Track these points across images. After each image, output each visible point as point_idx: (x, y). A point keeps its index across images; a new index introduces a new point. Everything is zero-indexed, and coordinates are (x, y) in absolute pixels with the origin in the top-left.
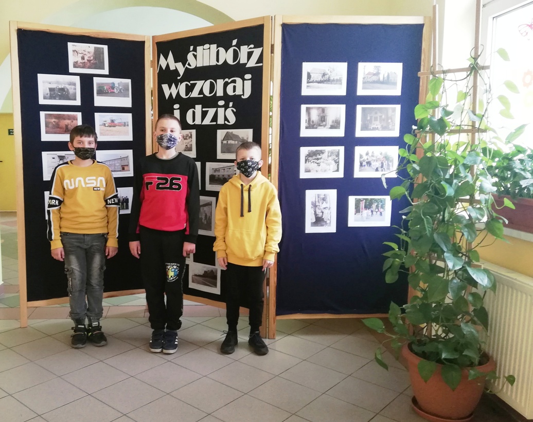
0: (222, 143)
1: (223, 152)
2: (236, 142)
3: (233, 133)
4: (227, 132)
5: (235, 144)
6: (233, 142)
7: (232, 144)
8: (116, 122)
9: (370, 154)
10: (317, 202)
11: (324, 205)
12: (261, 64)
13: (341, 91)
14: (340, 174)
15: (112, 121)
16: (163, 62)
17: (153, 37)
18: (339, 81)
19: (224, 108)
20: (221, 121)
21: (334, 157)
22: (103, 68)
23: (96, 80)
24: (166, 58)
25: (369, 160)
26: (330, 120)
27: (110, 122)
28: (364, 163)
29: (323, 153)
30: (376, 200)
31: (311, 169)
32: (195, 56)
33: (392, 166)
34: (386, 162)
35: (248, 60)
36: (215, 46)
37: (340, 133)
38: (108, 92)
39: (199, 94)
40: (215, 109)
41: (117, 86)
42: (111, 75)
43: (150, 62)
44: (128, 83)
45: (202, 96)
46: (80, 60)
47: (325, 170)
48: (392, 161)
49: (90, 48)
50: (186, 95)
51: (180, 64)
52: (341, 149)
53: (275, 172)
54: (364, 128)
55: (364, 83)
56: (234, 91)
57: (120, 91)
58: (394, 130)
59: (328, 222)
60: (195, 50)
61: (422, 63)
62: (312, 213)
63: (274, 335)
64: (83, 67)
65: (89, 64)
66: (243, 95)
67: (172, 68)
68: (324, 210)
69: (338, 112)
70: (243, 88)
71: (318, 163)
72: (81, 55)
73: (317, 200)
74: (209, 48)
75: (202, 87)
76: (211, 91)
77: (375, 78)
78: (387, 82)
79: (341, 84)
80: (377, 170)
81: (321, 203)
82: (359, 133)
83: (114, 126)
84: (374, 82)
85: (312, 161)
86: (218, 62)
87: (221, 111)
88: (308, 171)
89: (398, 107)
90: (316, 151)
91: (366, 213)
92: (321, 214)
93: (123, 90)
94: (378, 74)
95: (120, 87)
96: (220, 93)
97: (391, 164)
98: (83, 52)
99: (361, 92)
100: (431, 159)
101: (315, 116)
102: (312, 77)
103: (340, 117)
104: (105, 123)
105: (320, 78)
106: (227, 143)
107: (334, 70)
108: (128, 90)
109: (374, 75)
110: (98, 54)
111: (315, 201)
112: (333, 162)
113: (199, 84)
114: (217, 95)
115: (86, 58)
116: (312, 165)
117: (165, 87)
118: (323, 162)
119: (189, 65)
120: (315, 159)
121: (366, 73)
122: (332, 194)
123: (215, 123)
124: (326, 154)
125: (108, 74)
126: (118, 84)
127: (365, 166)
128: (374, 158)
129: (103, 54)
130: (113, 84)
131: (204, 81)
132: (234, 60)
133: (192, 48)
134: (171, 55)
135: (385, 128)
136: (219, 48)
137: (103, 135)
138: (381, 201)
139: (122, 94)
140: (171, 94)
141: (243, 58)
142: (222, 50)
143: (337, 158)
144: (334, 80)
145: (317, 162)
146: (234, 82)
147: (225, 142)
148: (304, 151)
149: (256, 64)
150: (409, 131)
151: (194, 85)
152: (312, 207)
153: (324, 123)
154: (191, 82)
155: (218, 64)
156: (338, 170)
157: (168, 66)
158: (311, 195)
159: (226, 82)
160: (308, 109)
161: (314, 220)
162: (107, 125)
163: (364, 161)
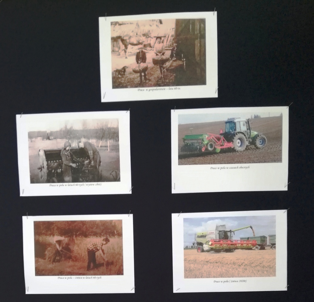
22: (201, 80)
27: (215, 236)
38: (214, 153)
42: (225, 98)
46: (130, 62)
57: (253, 142)
65: (157, 73)
72: (134, 50)
83: (229, 250)
93: (263, 141)
95: (254, 133)
98: (143, 39)
104: (200, 240)
108: (279, 138)
110: (187, 41)
115: (151, 55)
125: (216, 95)
129: (203, 36)
137: (196, 277)
162: (206, 247)
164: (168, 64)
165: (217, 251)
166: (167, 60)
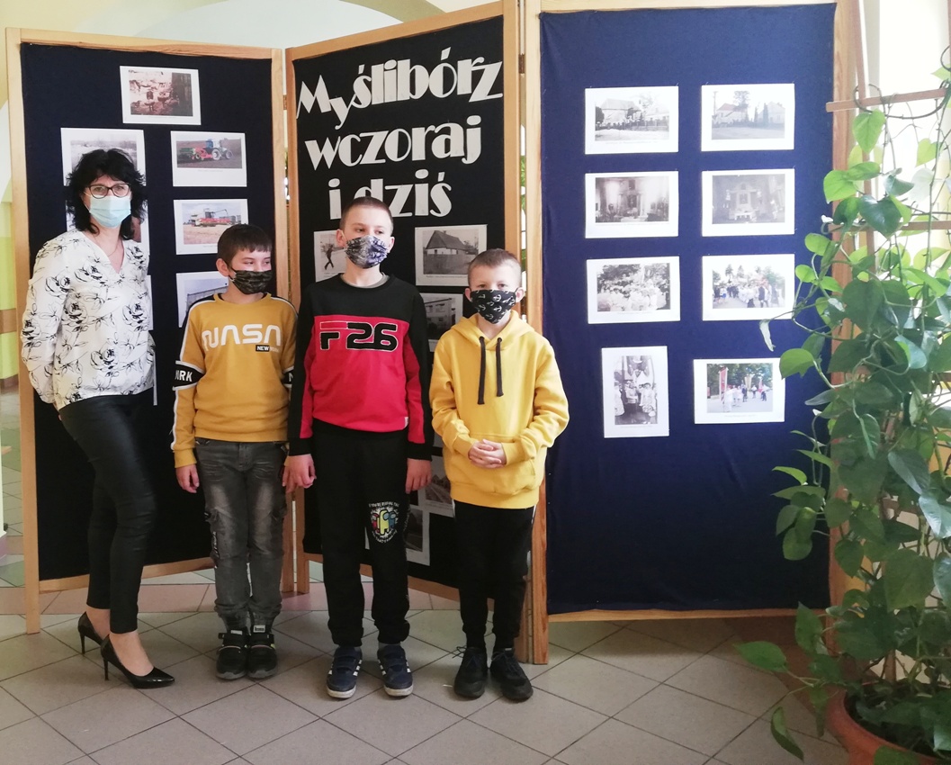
0: (425, 253)
1: (427, 271)
2: (454, 252)
3: (447, 233)
4: (435, 232)
5: (452, 256)
6: (446, 252)
7: (446, 256)
8: (216, 217)
9: (735, 272)
10: (626, 374)
11: (642, 379)
12: (500, 95)
13: (668, 143)
14: (673, 315)
15: (209, 215)
16: (307, 99)
17: (288, 51)
18: (662, 124)
19: (427, 185)
20: (421, 209)
21: (659, 278)
22: (189, 113)
23: (176, 137)
24: (313, 90)
25: (734, 283)
26: (647, 202)
27: (204, 216)
28: (723, 291)
29: (635, 271)
30: (752, 368)
31: (611, 304)
32: (369, 84)
33: (783, 296)
34: (770, 287)
35: (473, 88)
36: (408, 62)
37: (669, 228)
38: (199, 160)
39: (377, 159)
40: (410, 187)
41: (218, 146)
42: (206, 126)
43: (282, 98)
44: (240, 140)
45: (384, 161)
46: (143, 99)
47: (641, 307)
48: (782, 285)
49: (165, 75)
50: (352, 162)
51: (340, 100)
52: (674, 262)
53: (536, 311)
54: (719, 218)
55: (715, 126)
56: (447, 149)
57: (224, 155)
58: (782, 220)
59: (652, 414)
60: (368, 72)
61: (836, 83)
62: (616, 396)
63: (544, 656)
64: (151, 113)
65: (161, 107)
66: (465, 157)
67: (324, 108)
68: (641, 390)
69: (664, 185)
70: (465, 143)
71: (624, 293)
72: (146, 90)
73: (626, 369)
74: (396, 68)
75: (384, 142)
76: (401, 151)
77: (738, 116)
78: (764, 122)
79: (667, 129)
80: (751, 304)
81: (634, 375)
82: (709, 229)
83: (213, 225)
84: (736, 124)
85: (612, 289)
86: (414, 94)
87: (421, 190)
88: (604, 308)
89: (790, 174)
90: (621, 266)
91: (731, 394)
92: (637, 397)
93: (230, 155)
94: (743, 107)
95: (225, 149)
96: (419, 154)
97: (779, 291)
98: (151, 83)
99: (708, 144)
100: (869, 286)
101: (614, 194)
102: (606, 117)
103: (668, 196)
104: (194, 218)
105: (622, 120)
106: (436, 255)
107: (650, 102)
108: (240, 154)
109: (736, 109)
110: (180, 87)
111: (623, 371)
112: (657, 290)
113: (378, 138)
114: (414, 159)
115: (156, 95)
116: (613, 297)
117: (312, 146)
118: (636, 290)
119: (357, 101)
120: (618, 284)
121: (719, 106)
122: (658, 356)
123: (410, 214)
124: (641, 273)
125: (200, 124)
126: (220, 142)
127: (724, 295)
128: (744, 280)
129: (190, 85)
130: (210, 142)
131: (387, 132)
132: (446, 90)
133: (361, 68)
134: (321, 84)
135: (762, 218)
136: (415, 67)
137: (191, 243)
138: (763, 370)
139: (227, 161)
140: (323, 160)
141: (463, 85)
142: (420, 70)
143: (664, 282)
144: (651, 123)
145: (624, 289)
146: (447, 131)
147: (431, 252)
148: (595, 268)
149: (489, 94)
150: (817, 227)
151: (367, 140)
152: (616, 384)
153: (635, 210)
154: (362, 135)
155: (413, 97)
156: (667, 306)
157: (316, 104)
158: (612, 359)
159: (430, 131)
160: (599, 183)
161: (621, 411)
162: (197, 223)
163: (722, 285)
164: (168, 101)
165: (205, 225)
166: (167, 99)
